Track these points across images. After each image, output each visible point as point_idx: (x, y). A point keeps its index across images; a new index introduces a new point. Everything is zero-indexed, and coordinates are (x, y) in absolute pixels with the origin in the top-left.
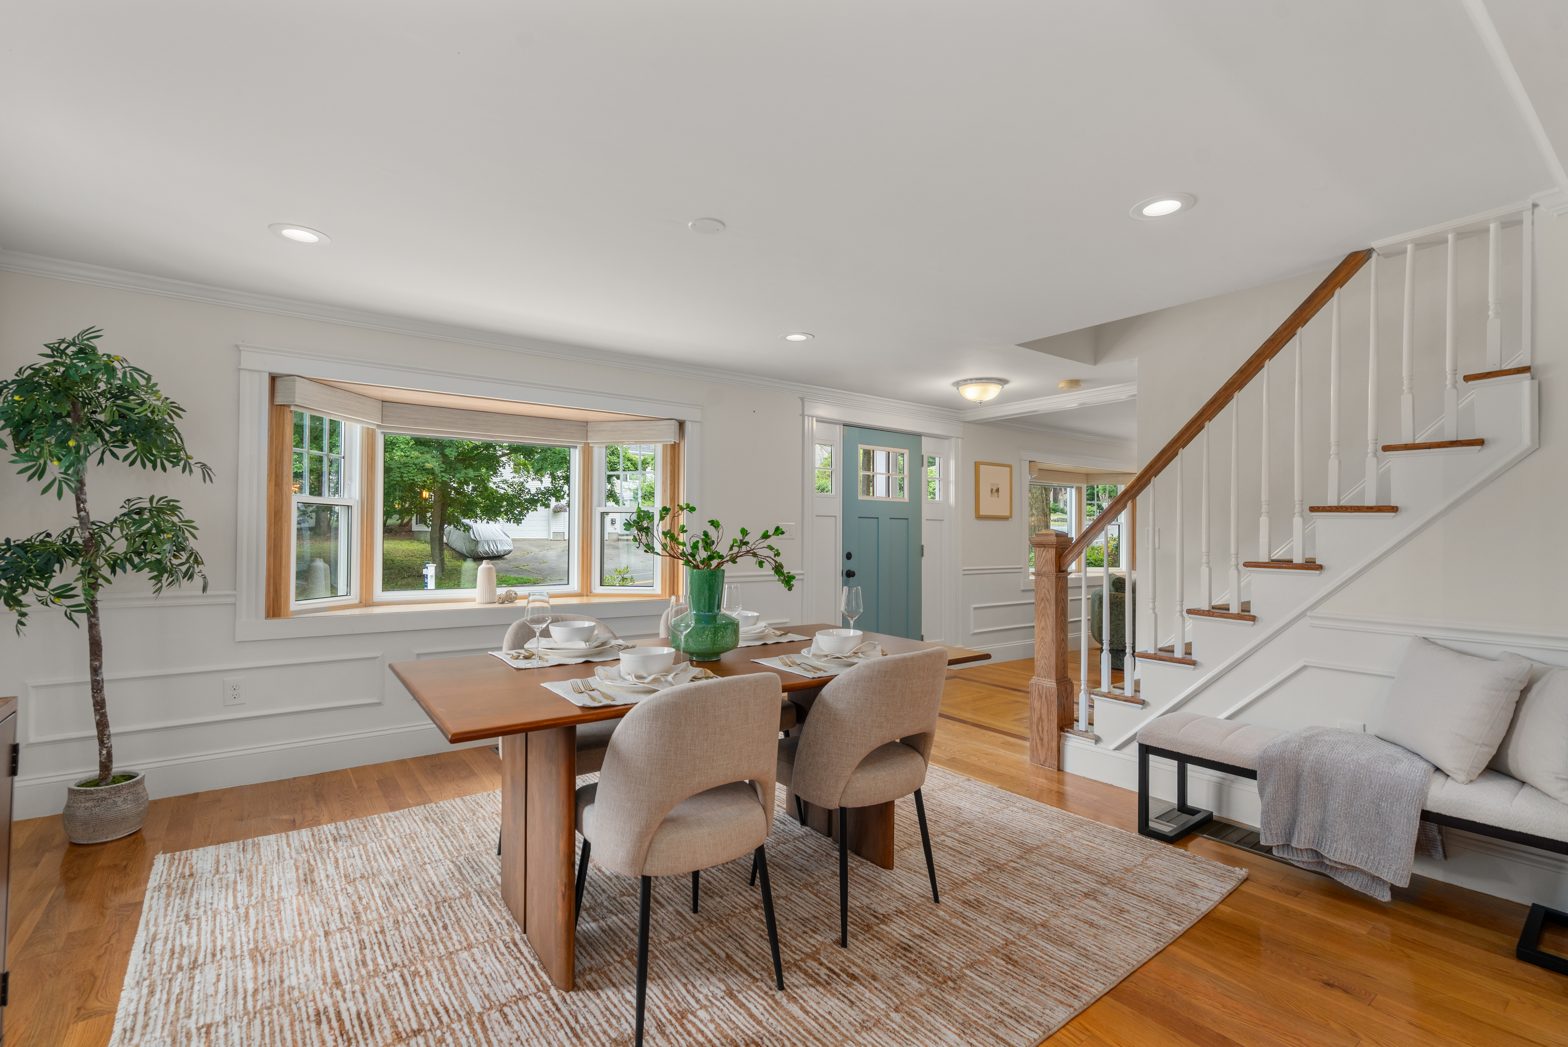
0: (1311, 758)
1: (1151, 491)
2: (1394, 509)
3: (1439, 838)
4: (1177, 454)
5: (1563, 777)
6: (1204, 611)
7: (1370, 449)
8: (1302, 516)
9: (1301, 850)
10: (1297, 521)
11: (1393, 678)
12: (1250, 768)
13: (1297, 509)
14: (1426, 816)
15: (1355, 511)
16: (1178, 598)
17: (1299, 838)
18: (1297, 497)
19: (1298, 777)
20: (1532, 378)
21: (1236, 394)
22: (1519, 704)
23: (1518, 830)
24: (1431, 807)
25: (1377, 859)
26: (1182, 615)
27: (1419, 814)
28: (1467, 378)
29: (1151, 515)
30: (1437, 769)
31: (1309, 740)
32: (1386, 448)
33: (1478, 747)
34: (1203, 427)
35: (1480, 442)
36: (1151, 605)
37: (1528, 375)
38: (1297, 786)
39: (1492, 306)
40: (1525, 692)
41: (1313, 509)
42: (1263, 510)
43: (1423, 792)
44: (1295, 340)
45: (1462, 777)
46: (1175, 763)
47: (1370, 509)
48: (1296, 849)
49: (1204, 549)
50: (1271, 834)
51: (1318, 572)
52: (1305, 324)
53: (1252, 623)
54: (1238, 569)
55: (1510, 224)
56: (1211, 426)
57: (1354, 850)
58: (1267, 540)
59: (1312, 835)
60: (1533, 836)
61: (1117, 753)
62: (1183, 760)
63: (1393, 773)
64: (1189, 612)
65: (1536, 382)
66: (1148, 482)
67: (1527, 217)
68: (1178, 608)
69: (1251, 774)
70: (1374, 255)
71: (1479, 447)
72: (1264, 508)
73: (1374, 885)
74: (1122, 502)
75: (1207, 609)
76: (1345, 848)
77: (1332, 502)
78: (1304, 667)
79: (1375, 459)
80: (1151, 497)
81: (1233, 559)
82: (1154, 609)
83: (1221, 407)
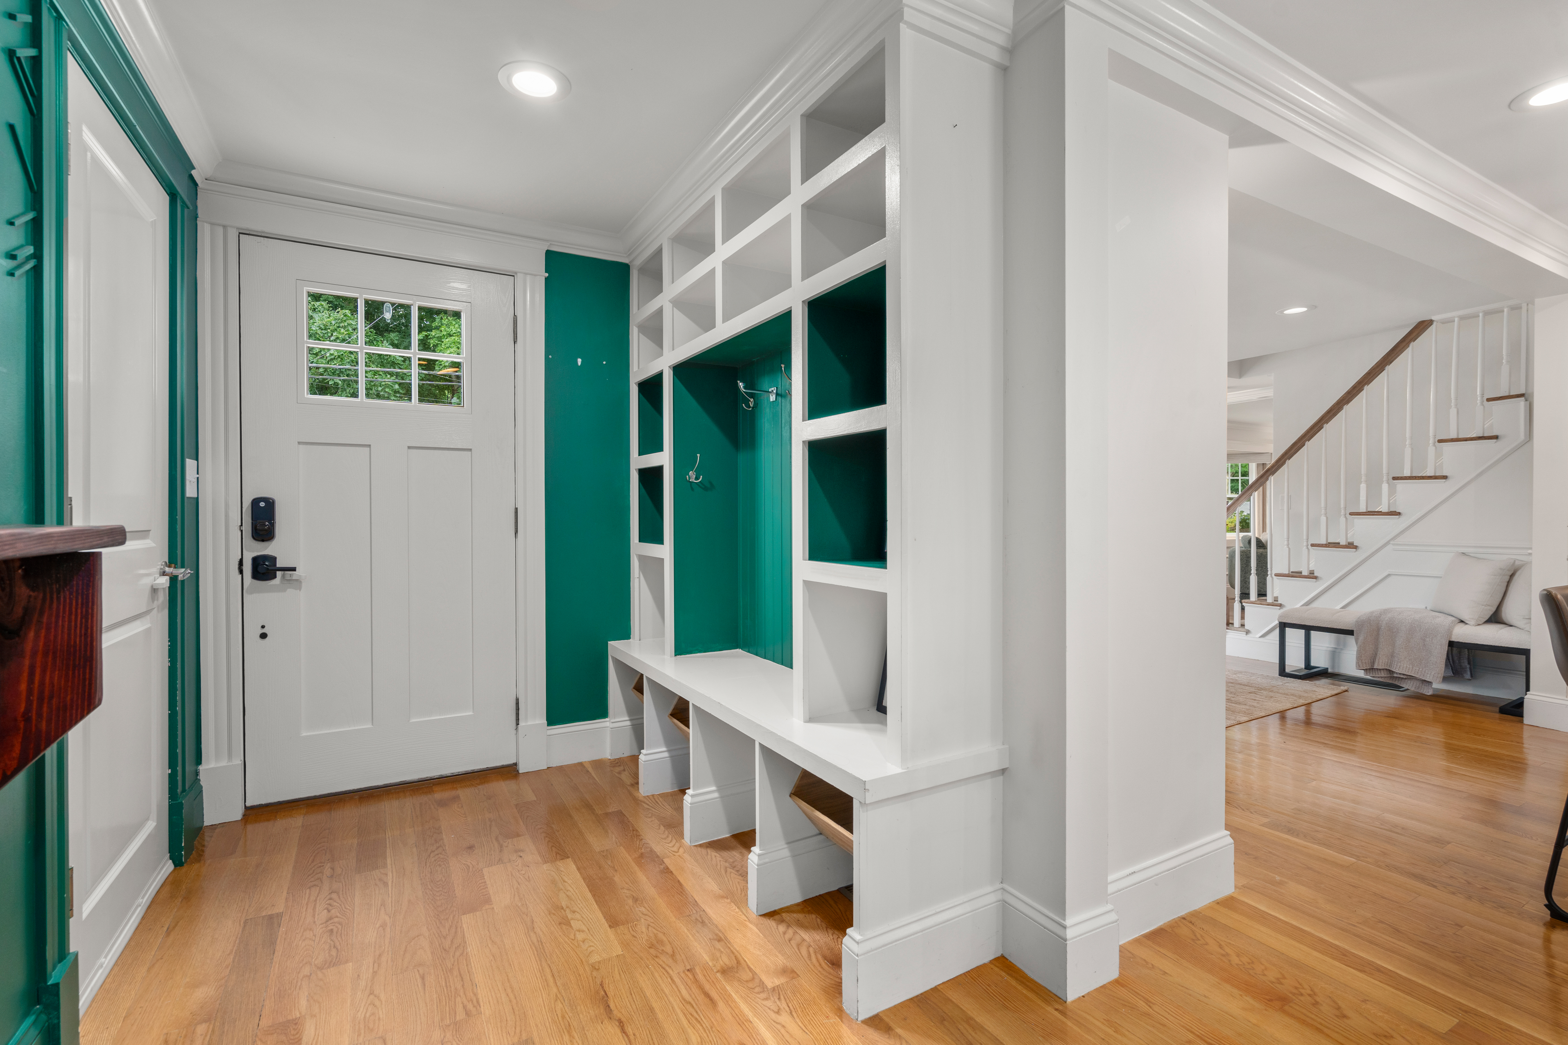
0: (1386, 619)
1: (1286, 470)
2: (1445, 477)
3: (1468, 666)
4: (1304, 445)
5: (1527, 617)
6: (1323, 544)
7: (1431, 441)
8: (1388, 483)
9: (1380, 669)
10: (1385, 487)
11: (1441, 577)
12: (1350, 629)
13: (1385, 478)
14: (1451, 644)
15: (1421, 479)
16: (1305, 537)
17: (1378, 662)
18: (1385, 471)
19: (1378, 629)
20: (1526, 400)
21: (1345, 407)
22: (1509, 583)
23: (1500, 645)
24: (1454, 639)
25: (1424, 670)
26: (1308, 548)
27: (1447, 643)
28: (1489, 400)
29: (1286, 484)
30: (1462, 621)
31: (1385, 611)
32: (1440, 441)
33: (1483, 607)
34: (1323, 428)
35: (1496, 437)
36: (1286, 543)
37: (1523, 398)
38: (1378, 634)
39: (1505, 357)
40: (1512, 576)
41: (1394, 478)
42: (1362, 480)
43: (1450, 631)
44: (1384, 374)
45: (1472, 622)
46: (1303, 631)
47: (1430, 478)
48: (1377, 669)
49: (1323, 505)
50: (1362, 663)
51: (1398, 517)
52: (1391, 363)
53: (1355, 550)
54: (1346, 517)
55: (1516, 308)
56: (1328, 427)
57: (1411, 666)
58: (1365, 498)
59: (1387, 661)
60: (1508, 647)
61: (1262, 639)
62: (1308, 629)
63: (1433, 623)
64: (1313, 545)
65: (1528, 402)
66: (1284, 463)
67: (1524, 306)
68: (1305, 544)
69: (1350, 632)
70: (1435, 323)
71: (1495, 440)
72: (1363, 478)
73: (1423, 686)
74: (1265, 477)
75: (1325, 543)
76: (1405, 665)
77: (1407, 473)
78: (1389, 575)
79: (1434, 447)
80: (1286, 473)
81: (1343, 511)
82: (1288, 545)
83: (1335, 415)
